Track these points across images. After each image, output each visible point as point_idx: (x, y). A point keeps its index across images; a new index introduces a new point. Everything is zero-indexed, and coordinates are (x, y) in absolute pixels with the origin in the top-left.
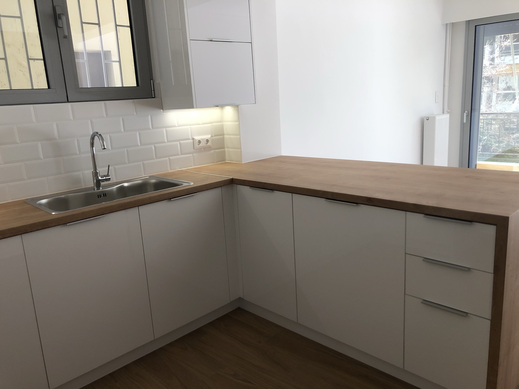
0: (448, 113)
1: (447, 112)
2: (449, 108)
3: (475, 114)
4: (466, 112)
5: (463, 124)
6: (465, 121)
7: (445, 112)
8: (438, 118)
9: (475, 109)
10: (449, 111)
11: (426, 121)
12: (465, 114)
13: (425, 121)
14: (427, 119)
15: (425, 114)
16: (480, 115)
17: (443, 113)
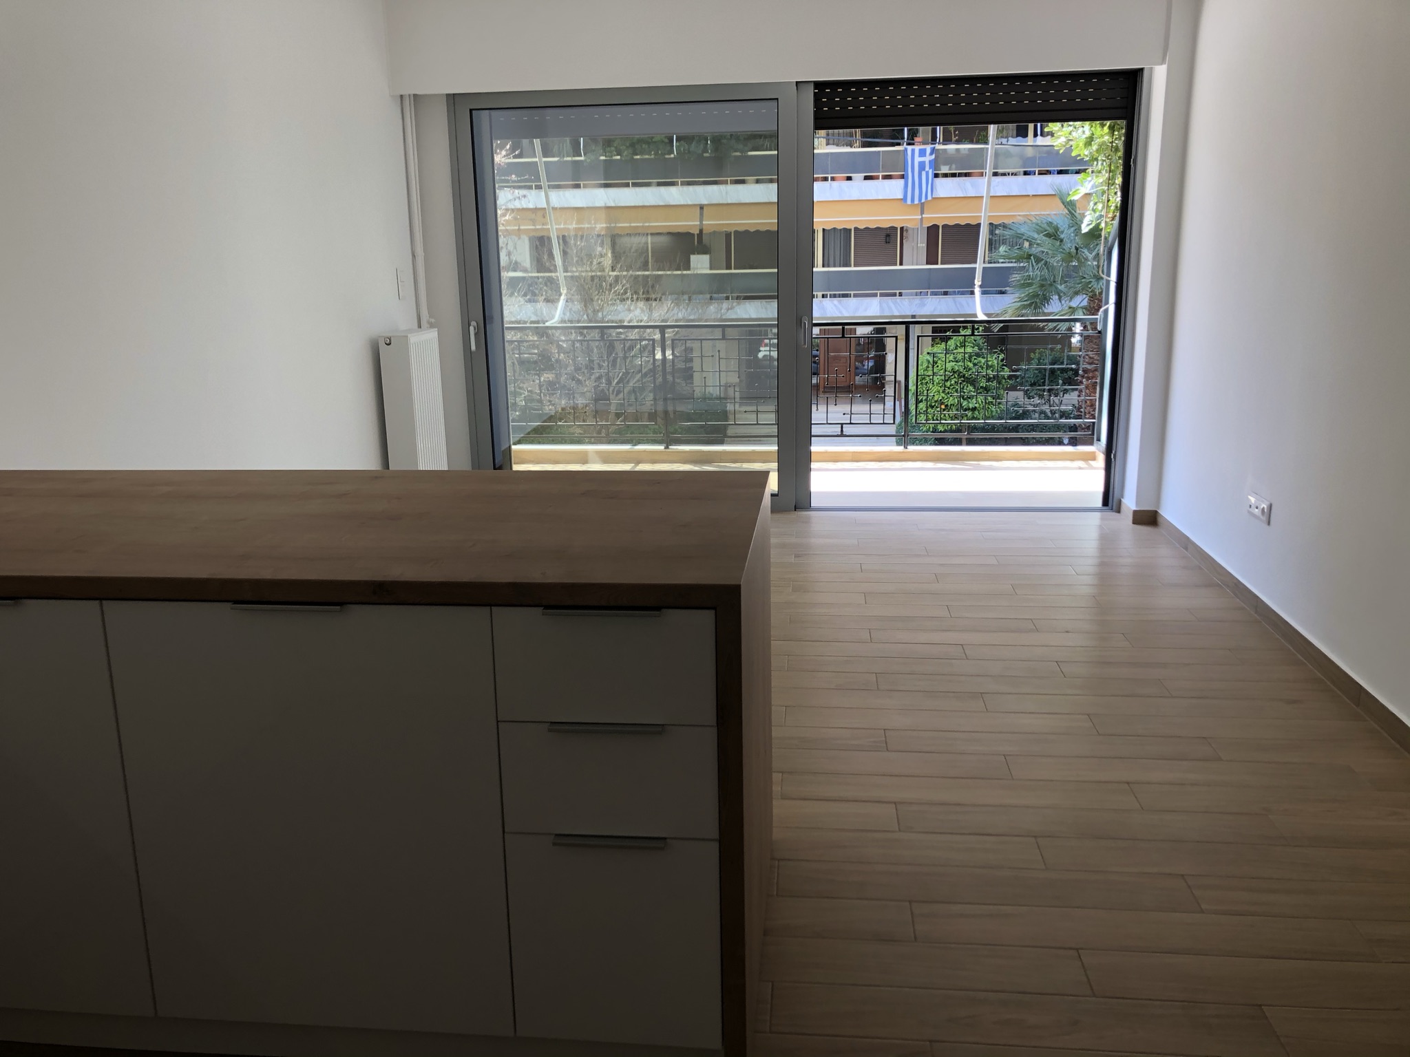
0: (432, 326)
1: (429, 322)
2: (431, 315)
3: (493, 328)
4: (474, 323)
5: (468, 355)
6: (473, 348)
7: (424, 323)
8: (414, 339)
9: (492, 318)
10: (433, 320)
11: (383, 349)
12: (472, 329)
13: (383, 347)
14: (388, 342)
15: (379, 328)
16: (505, 331)
17: (420, 326)
